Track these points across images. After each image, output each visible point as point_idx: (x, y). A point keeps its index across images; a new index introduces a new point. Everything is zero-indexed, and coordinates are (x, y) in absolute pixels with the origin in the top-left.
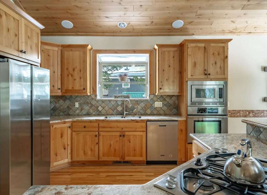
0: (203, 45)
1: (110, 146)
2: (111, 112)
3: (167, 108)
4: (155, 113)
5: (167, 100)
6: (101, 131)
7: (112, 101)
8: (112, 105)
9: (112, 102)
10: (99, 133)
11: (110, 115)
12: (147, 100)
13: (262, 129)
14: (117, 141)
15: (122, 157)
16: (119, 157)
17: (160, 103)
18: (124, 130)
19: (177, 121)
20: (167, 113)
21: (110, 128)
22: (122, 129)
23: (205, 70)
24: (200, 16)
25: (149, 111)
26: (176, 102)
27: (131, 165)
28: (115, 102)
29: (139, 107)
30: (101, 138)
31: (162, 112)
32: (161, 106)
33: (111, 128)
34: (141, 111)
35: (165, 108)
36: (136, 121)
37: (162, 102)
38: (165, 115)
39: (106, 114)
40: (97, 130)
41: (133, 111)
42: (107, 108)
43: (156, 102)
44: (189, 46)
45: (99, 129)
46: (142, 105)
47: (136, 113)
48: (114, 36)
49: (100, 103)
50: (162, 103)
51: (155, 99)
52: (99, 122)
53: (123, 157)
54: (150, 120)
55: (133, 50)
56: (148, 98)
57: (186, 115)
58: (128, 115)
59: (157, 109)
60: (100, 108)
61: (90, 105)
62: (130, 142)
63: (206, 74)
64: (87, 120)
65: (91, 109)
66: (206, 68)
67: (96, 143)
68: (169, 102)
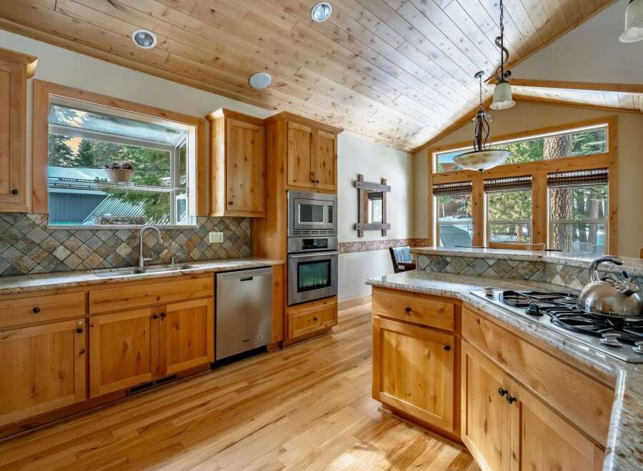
0: (308, 130)
1: (125, 350)
2: (98, 259)
3: (231, 244)
4: (209, 257)
5: (232, 228)
6: (95, 315)
7: (99, 232)
8: (101, 243)
9: (100, 234)
10: (87, 321)
11: (95, 269)
12: (191, 229)
13: (448, 259)
14: (144, 332)
15: (158, 369)
16: (150, 371)
17: (219, 233)
18: (163, 300)
19: (270, 267)
20: (232, 254)
21: (124, 302)
22: (158, 299)
23: (312, 174)
24: (300, 79)
25: (196, 253)
26: (249, 232)
27: (179, 383)
28: (110, 234)
29: (174, 246)
30: (95, 333)
31: (222, 254)
32: (222, 241)
33: (127, 300)
34: (178, 254)
35: (229, 245)
36: (191, 276)
37: (222, 233)
38: (229, 258)
39: (81, 267)
40: (82, 312)
41: (160, 256)
42: (83, 251)
43: (210, 233)
44: (290, 126)
45: (87, 311)
46: (182, 239)
47: (171, 259)
48: (106, 60)
49: (62, 236)
50: (224, 235)
51: (209, 225)
52: (86, 289)
53: (160, 369)
54: (223, 270)
55: (161, 109)
56: (195, 224)
57: (286, 254)
58: (150, 265)
59: (214, 248)
60: (61, 253)
61: (21, 245)
62: (177, 327)
63: (313, 181)
64: (45, 288)
65: (26, 257)
66: (313, 171)
67: (78, 351)
68: (236, 232)
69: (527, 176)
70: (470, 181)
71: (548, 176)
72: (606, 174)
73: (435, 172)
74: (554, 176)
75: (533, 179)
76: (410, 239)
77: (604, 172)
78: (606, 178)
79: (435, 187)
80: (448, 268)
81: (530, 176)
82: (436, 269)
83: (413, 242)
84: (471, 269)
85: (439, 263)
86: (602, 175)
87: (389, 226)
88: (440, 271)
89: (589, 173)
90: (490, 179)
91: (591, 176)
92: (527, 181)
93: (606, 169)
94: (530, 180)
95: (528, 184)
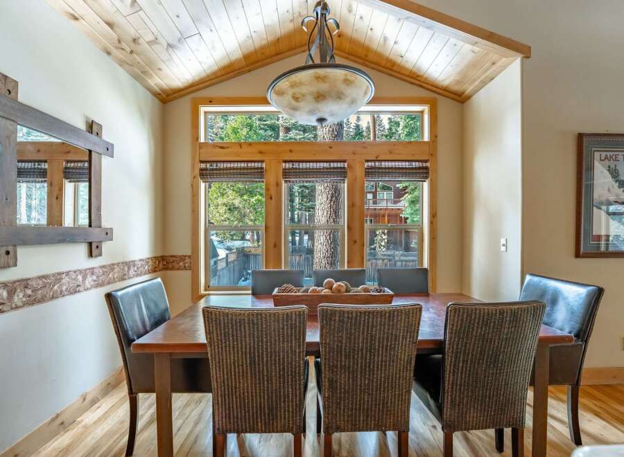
69: (340, 161)
70: (262, 162)
71: (366, 164)
72: (426, 168)
73: (202, 140)
74: (373, 164)
75: (348, 165)
76: (156, 258)
77: (424, 164)
78: (427, 173)
79: (203, 166)
81: (344, 161)
83: (163, 263)
86: (422, 168)
87: (108, 234)
89: (408, 164)
90: (292, 161)
91: (412, 169)
92: (341, 168)
93: (426, 161)
94: (344, 168)
95: (342, 173)
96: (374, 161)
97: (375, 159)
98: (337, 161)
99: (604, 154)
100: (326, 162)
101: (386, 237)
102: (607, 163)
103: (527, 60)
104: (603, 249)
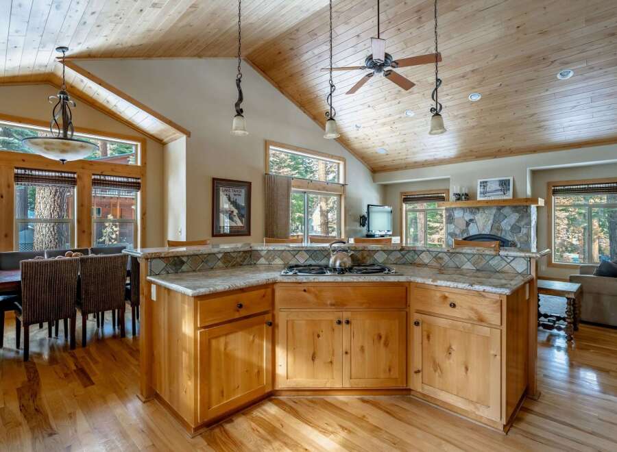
69: (71, 173)
71: (93, 177)
72: (139, 183)
74: (98, 177)
75: (78, 177)
78: (139, 186)
80: (184, 268)
81: (75, 173)
82: (172, 271)
84: (205, 264)
85: (175, 265)
86: (136, 183)
88: (177, 272)
89: (125, 180)
90: (25, 169)
91: (129, 183)
92: (71, 178)
93: (138, 179)
94: (74, 178)
95: (73, 182)
96: (100, 175)
97: (99, 173)
98: (68, 172)
99: (224, 189)
100: (58, 172)
101: (118, 229)
102: (226, 193)
103: (189, 139)
104: (222, 232)
